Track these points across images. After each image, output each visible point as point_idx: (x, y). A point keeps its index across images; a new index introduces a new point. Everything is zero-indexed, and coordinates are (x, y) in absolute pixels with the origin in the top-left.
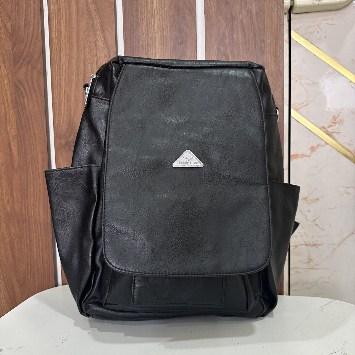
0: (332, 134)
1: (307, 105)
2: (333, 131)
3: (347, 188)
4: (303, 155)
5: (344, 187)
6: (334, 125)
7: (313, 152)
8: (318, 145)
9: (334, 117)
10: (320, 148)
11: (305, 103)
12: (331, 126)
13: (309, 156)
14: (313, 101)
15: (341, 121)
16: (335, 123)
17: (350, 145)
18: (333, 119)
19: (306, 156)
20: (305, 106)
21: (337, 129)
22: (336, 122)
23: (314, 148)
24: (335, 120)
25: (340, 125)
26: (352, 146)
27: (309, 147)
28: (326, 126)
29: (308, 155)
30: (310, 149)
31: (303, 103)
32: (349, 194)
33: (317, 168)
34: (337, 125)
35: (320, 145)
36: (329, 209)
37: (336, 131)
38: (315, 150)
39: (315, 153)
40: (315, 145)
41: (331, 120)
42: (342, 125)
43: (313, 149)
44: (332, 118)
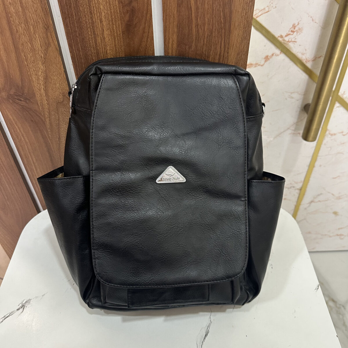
0: (288, 43)
1: (268, 11)
2: (290, 40)
3: (292, 93)
4: (257, 64)
5: (289, 93)
6: (292, 33)
7: (267, 61)
8: (273, 55)
9: (294, 26)
10: (274, 57)
11: (267, 9)
12: (290, 34)
13: (262, 66)
14: (276, 7)
15: (299, 29)
16: (293, 32)
17: (303, 54)
18: (292, 28)
19: (259, 65)
20: (266, 12)
21: (294, 38)
22: (295, 30)
23: (269, 57)
24: (294, 29)
25: (298, 34)
26: (305, 55)
27: (264, 56)
28: (284, 35)
29: (262, 64)
30: (265, 58)
31: (264, 9)
32: (292, 98)
33: (268, 76)
34: (295, 33)
35: (274, 54)
36: (273, 111)
37: (293, 40)
38: (269, 59)
39: (268, 62)
40: (270, 54)
41: (290, 29)
42: (300, 34)
43: (267, 58)
44: (292, 26)
